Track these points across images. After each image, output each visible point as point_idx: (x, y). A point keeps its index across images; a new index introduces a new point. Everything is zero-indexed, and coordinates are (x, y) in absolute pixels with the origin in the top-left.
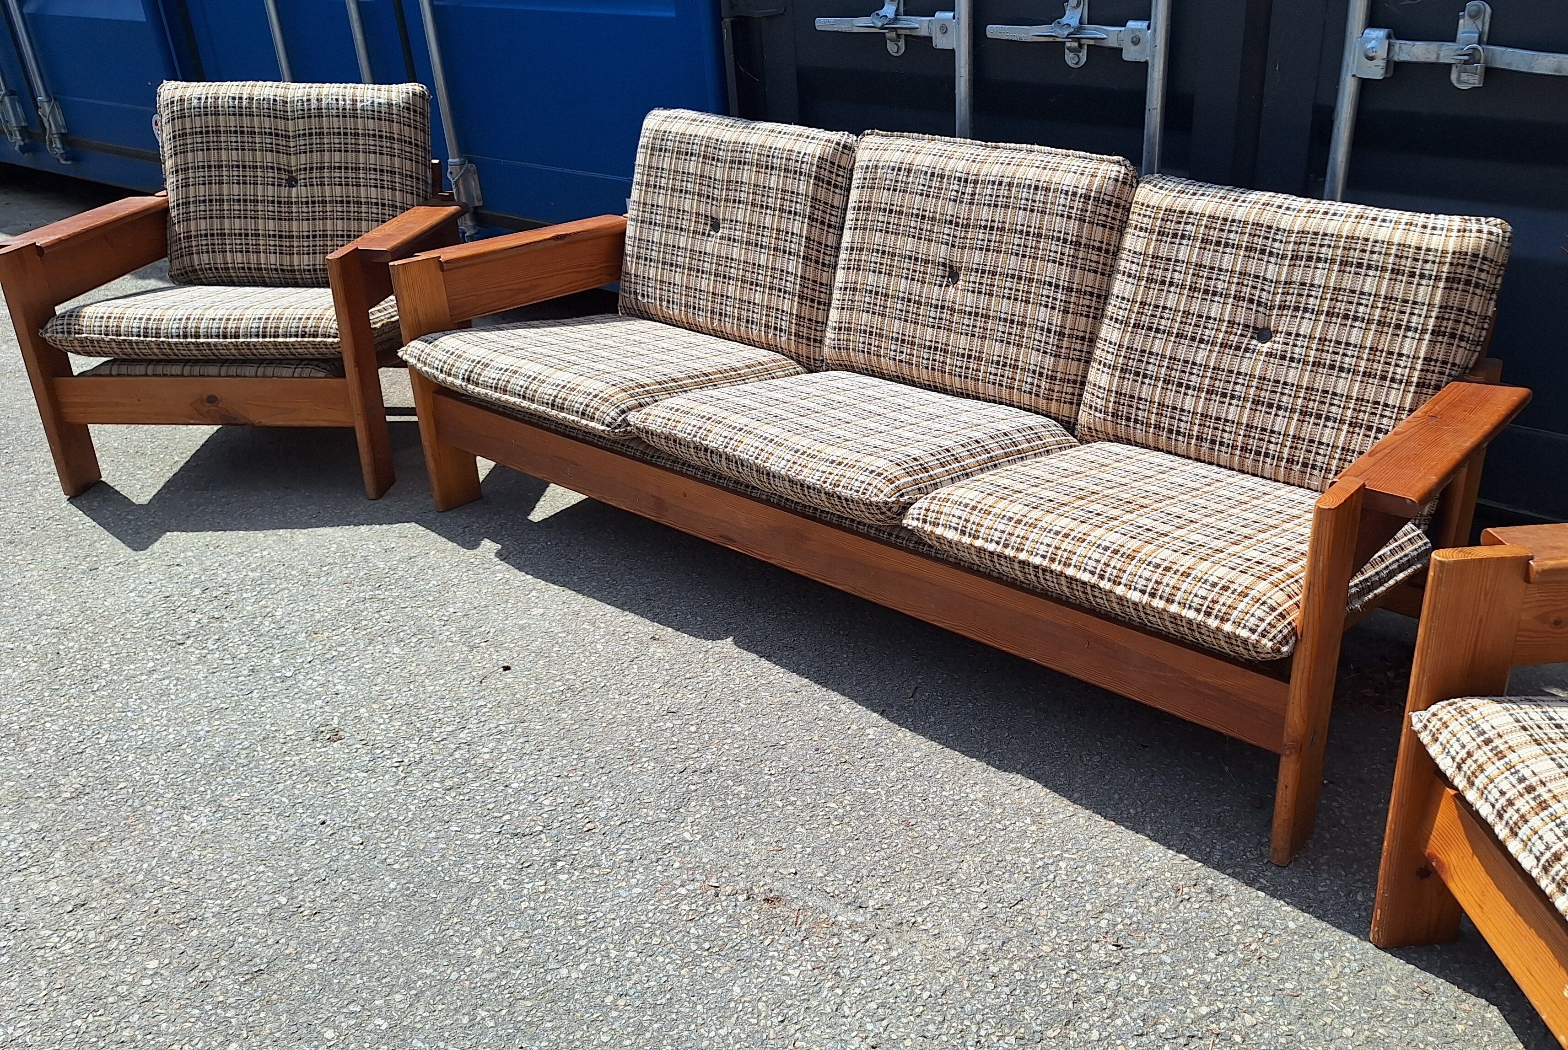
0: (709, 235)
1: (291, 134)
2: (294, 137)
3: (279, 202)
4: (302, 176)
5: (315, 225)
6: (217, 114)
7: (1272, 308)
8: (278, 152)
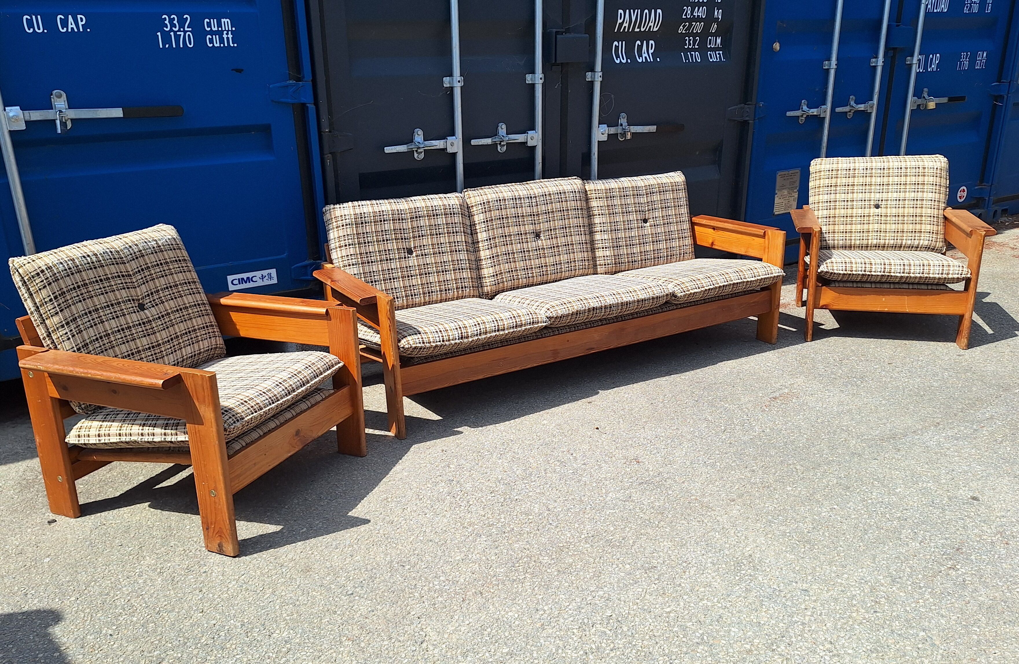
0: (408, 257)
1: (131, 273)
2: (134, 274)
3: (144, 323)
4: (148, 301)
5: (169, 332)
6: (79, 272)
7: (646, 211)
8: (128, 288)
